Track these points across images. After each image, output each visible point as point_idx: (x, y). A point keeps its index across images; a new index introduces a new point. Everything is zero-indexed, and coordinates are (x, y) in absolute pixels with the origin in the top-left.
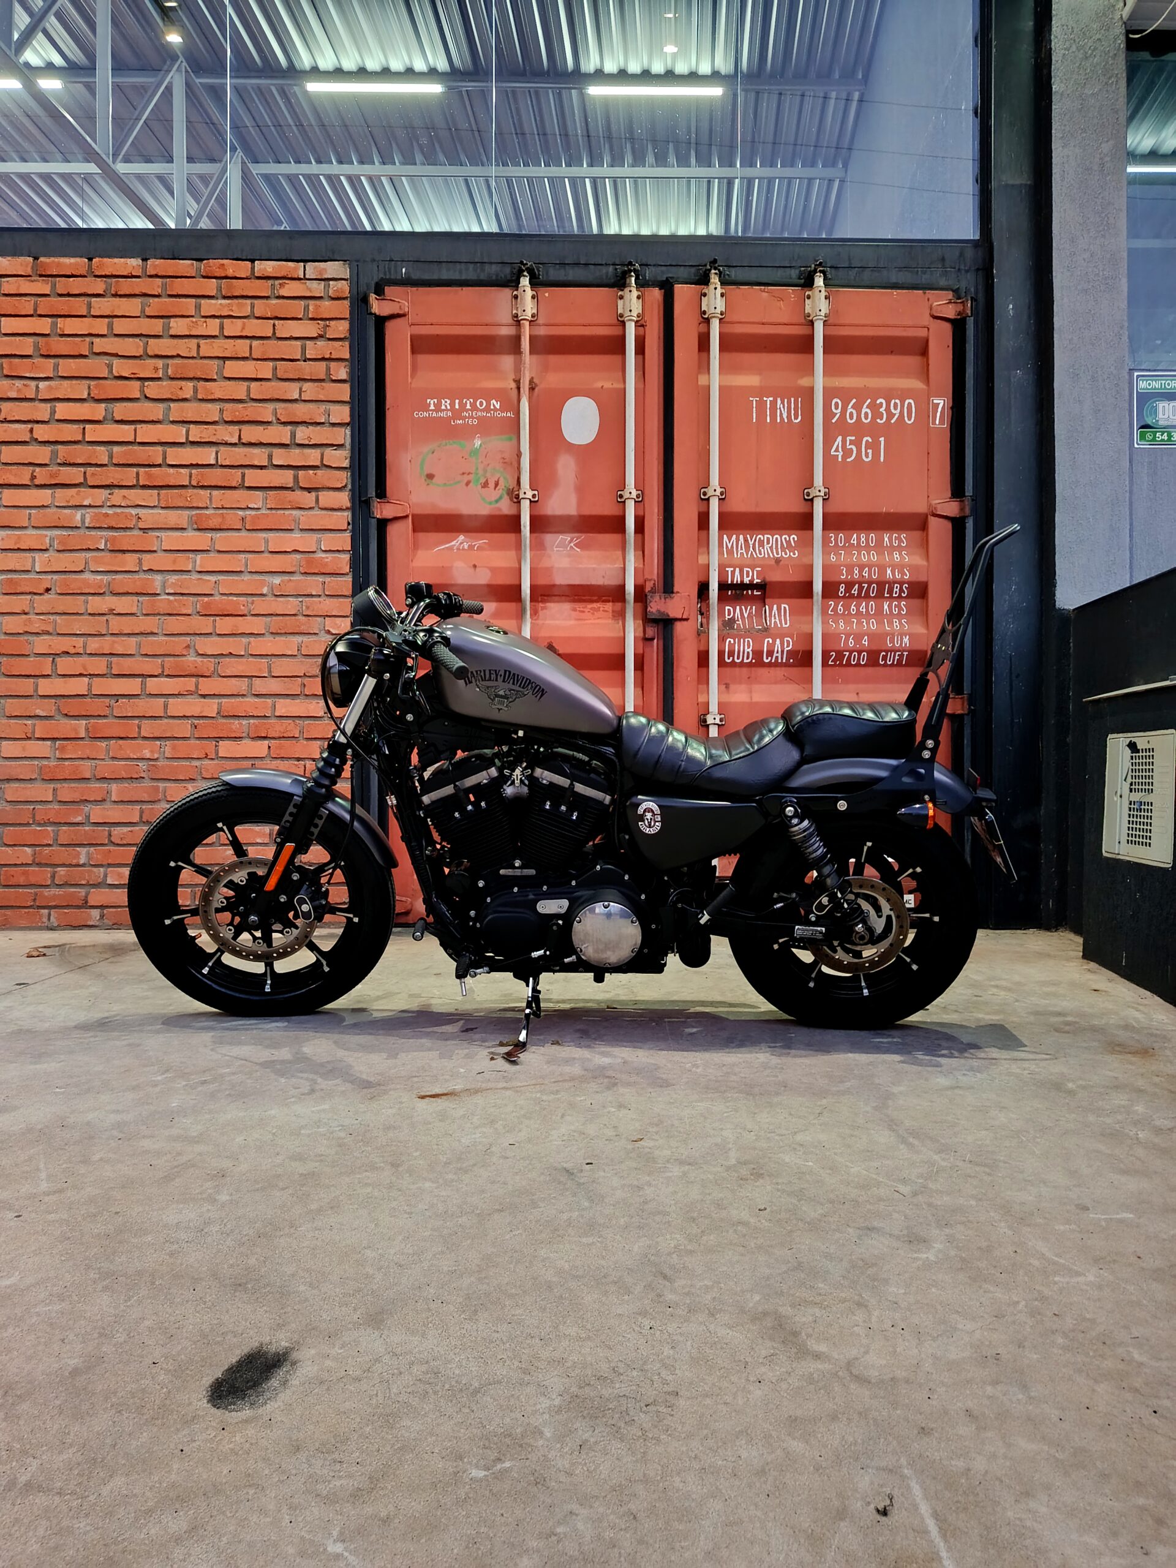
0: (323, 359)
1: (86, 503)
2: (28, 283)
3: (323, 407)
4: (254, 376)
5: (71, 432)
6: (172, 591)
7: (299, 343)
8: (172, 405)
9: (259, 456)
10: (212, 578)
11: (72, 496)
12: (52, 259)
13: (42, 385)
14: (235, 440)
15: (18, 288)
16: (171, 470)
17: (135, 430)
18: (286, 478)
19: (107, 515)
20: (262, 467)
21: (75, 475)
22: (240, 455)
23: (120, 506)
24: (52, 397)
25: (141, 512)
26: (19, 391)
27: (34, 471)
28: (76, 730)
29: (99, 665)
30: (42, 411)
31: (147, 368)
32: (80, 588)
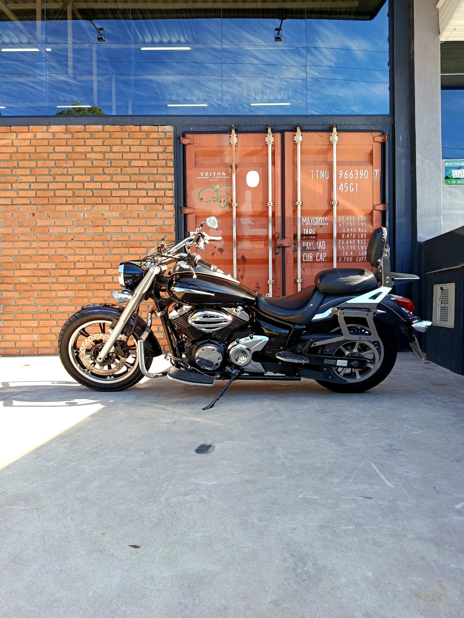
0: (165, 159)
1: (85, 210)
2: (64, 135)
3: (165, 176)
4: (141, 166)
5: (80, 186)
6: (115, 239)
7: (156, 154)
8: (113, 176)
9: (144, 193)
11: (80, 207)
12: (72, 126)
13: (69, 169)
14: (135, 187)
15: (61, 136)
16: (114, 198)
17: (101, 185)
18: (153, 200)
19: (92, 213)
20: (144, 197)
21: (81, 200)
22: (137, 193)
23: (96, 211)
24: (72, 173)
25: (104, 212)
26: (62, 171)
27: (67, 199)
28: (82, 287)
29: (90, 265)
31: (105, 163)
32: (83, 239)
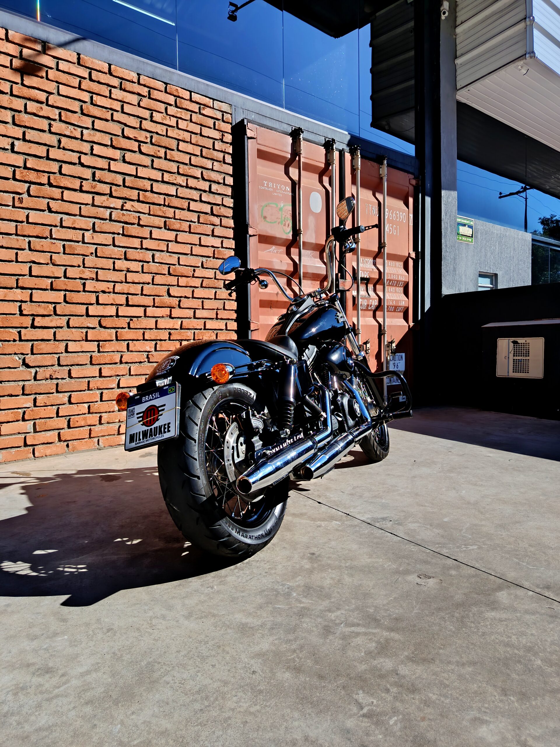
0: (222, 151)
1: (112, 206)
2: (75, 68)
3: (223, 176)
4: (192, 153)
5: (102, 163)
6: (158, 261)
7: (212, 141)
8: (154, 159)
9: (195, 195)
10: (176, 256)
11: (104, 201)
12: (88, 58)
13: (85, 131)
14: (185, 184)
15: (69, 69)
16: (156, 195)
17: (137, 169)
18: (207, 208)
19: (123, 215)
20: (196, 201)
21: (106, 189)
22: (188, 193)
23: (130, 211)
24: (91, 140)
25: (142, 216)
26: (71, 132)
27: (82, 182)
28: (110, 335)
29: (122, 299)
30: (86, 147)
31: (142, 136)
32: (110, 255)
